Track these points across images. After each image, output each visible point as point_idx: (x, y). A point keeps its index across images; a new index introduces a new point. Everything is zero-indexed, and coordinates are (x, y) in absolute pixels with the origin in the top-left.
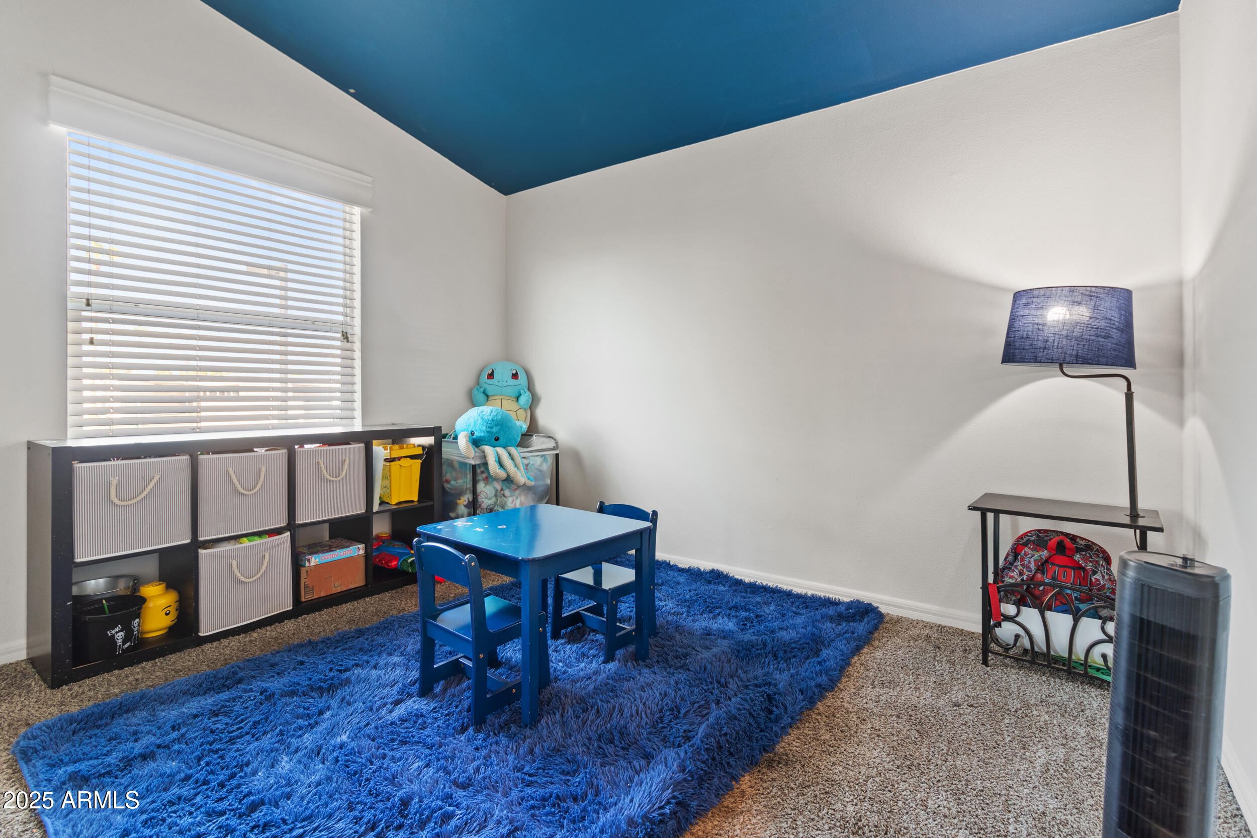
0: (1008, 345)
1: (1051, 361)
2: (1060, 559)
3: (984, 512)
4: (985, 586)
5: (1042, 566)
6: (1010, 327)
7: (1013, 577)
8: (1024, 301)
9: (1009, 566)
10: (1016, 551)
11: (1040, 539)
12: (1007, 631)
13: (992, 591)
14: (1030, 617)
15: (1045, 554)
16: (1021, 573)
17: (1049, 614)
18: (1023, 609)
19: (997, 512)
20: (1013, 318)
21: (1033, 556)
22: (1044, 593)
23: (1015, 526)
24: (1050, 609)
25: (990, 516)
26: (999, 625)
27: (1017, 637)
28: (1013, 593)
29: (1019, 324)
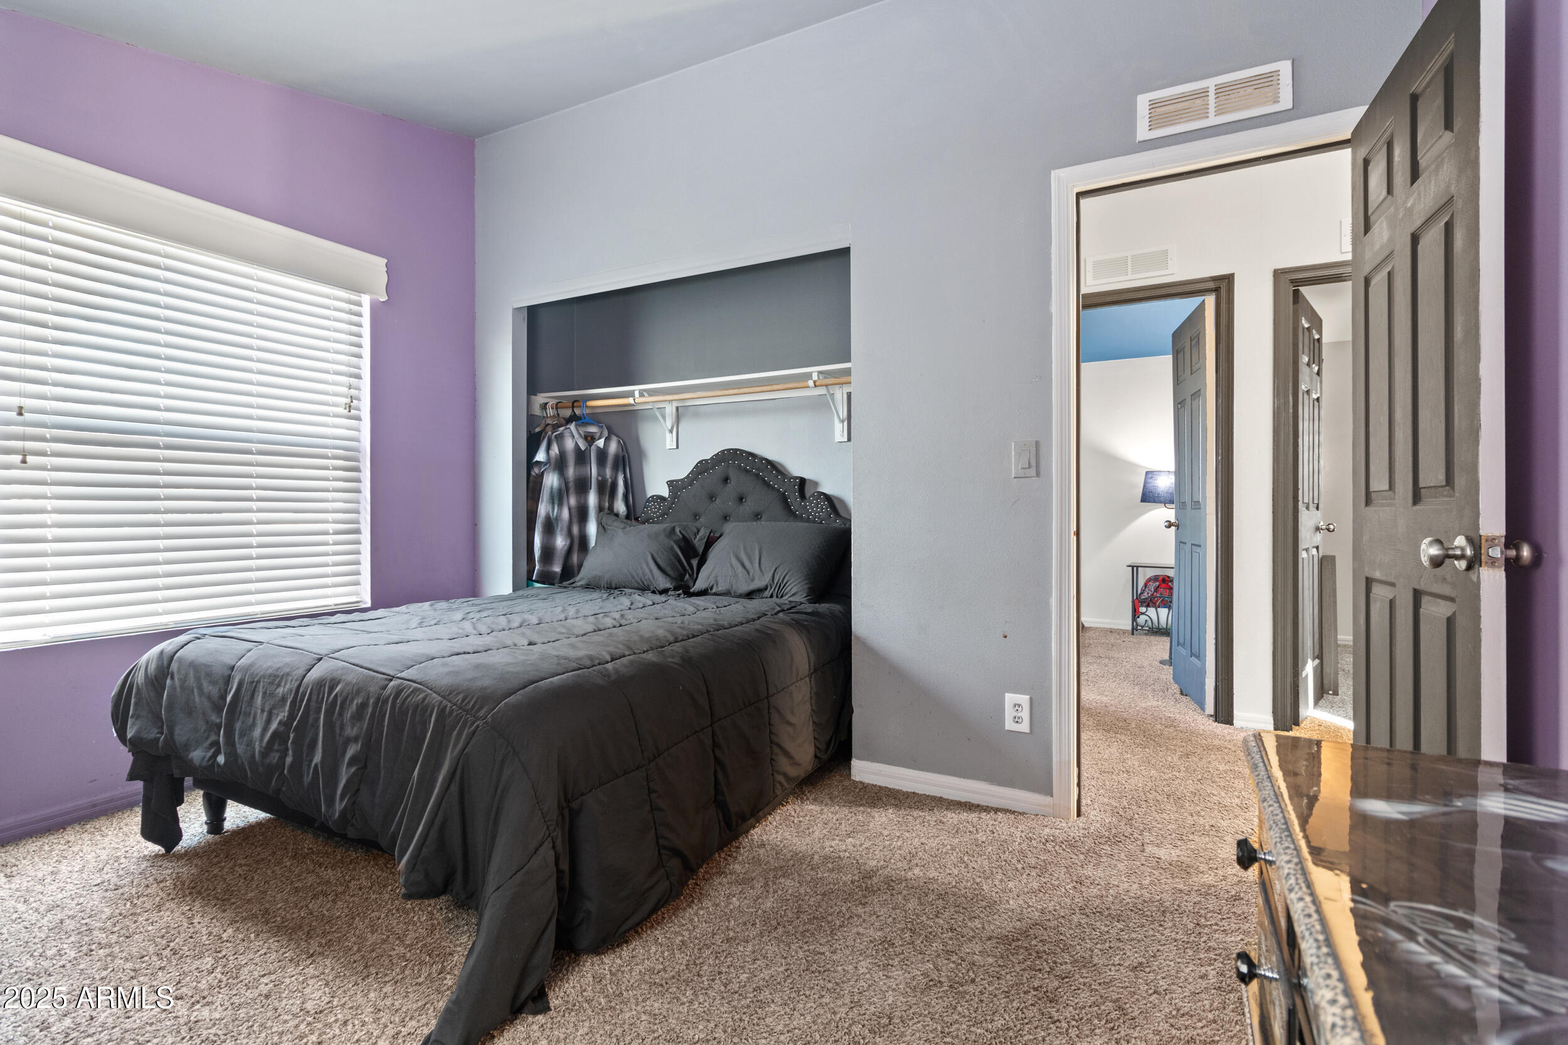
0: (1144, 494)
1: (1161, 502)
2: (1164, 585)
3: (1133, 567)
4: (1133, 601)
5: (1156, 590)
6: (1144, 486)
7: (1145, 595)
8: (1150, 476)
9: (1142, 593)
10: (1146, 585)
11: (1155, 578)
12: (1142, 619)
13: (1137, 601)
14: (1152, 612)
15: (1157, 583)
16: (1148, 593)
17: (1159, 609)
18: (1149, 608)
19: (1137, 567)
20: (1145, 483)
21: (1153, 586)
22: (1157, 601)
23: (1145, 574)
24: (1159, 607)
25: (1135, 568)
26: (1138, 617)
27: (1146, 621)
28: (1145, 602)
29: (1148, 485)
